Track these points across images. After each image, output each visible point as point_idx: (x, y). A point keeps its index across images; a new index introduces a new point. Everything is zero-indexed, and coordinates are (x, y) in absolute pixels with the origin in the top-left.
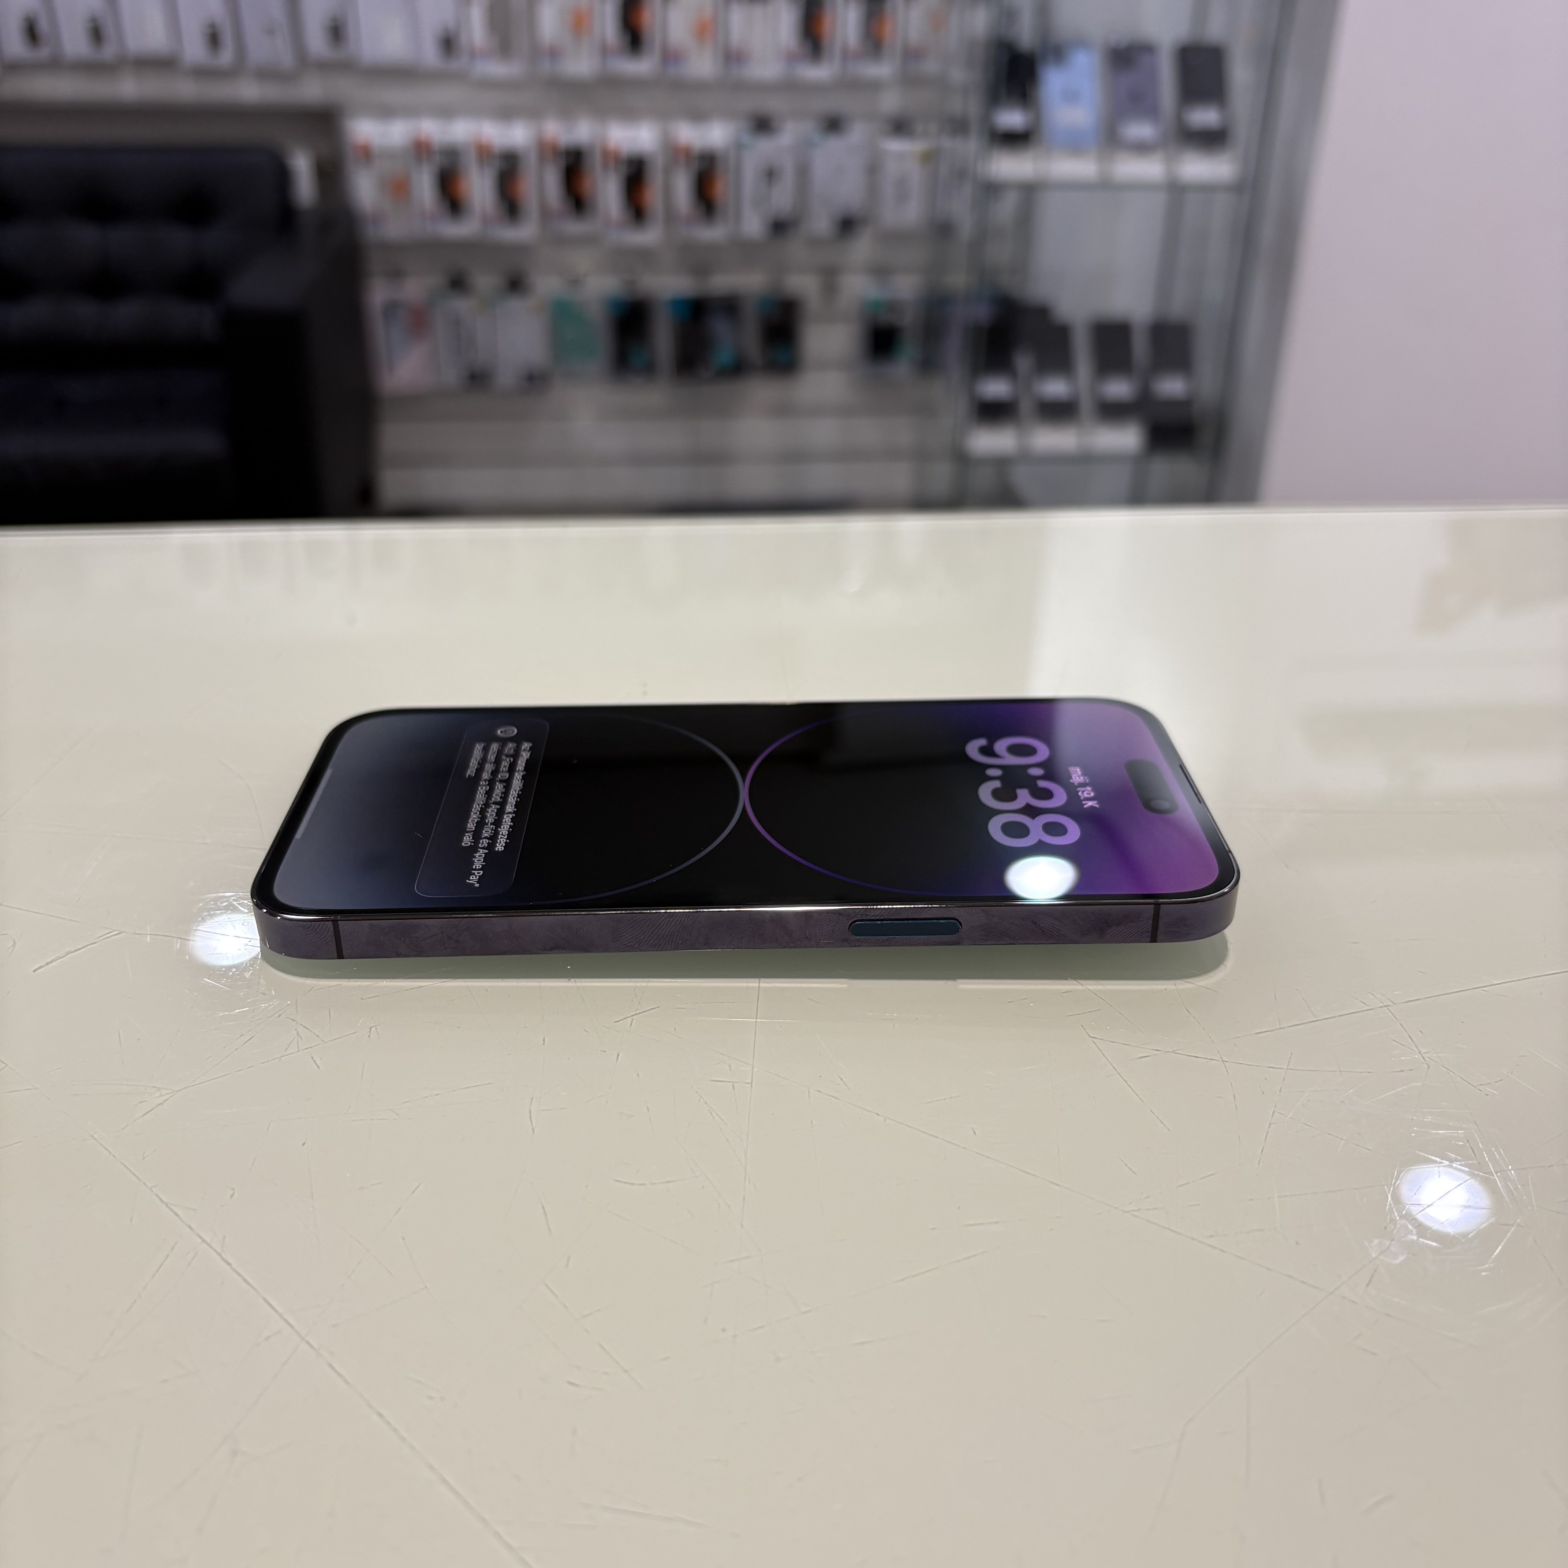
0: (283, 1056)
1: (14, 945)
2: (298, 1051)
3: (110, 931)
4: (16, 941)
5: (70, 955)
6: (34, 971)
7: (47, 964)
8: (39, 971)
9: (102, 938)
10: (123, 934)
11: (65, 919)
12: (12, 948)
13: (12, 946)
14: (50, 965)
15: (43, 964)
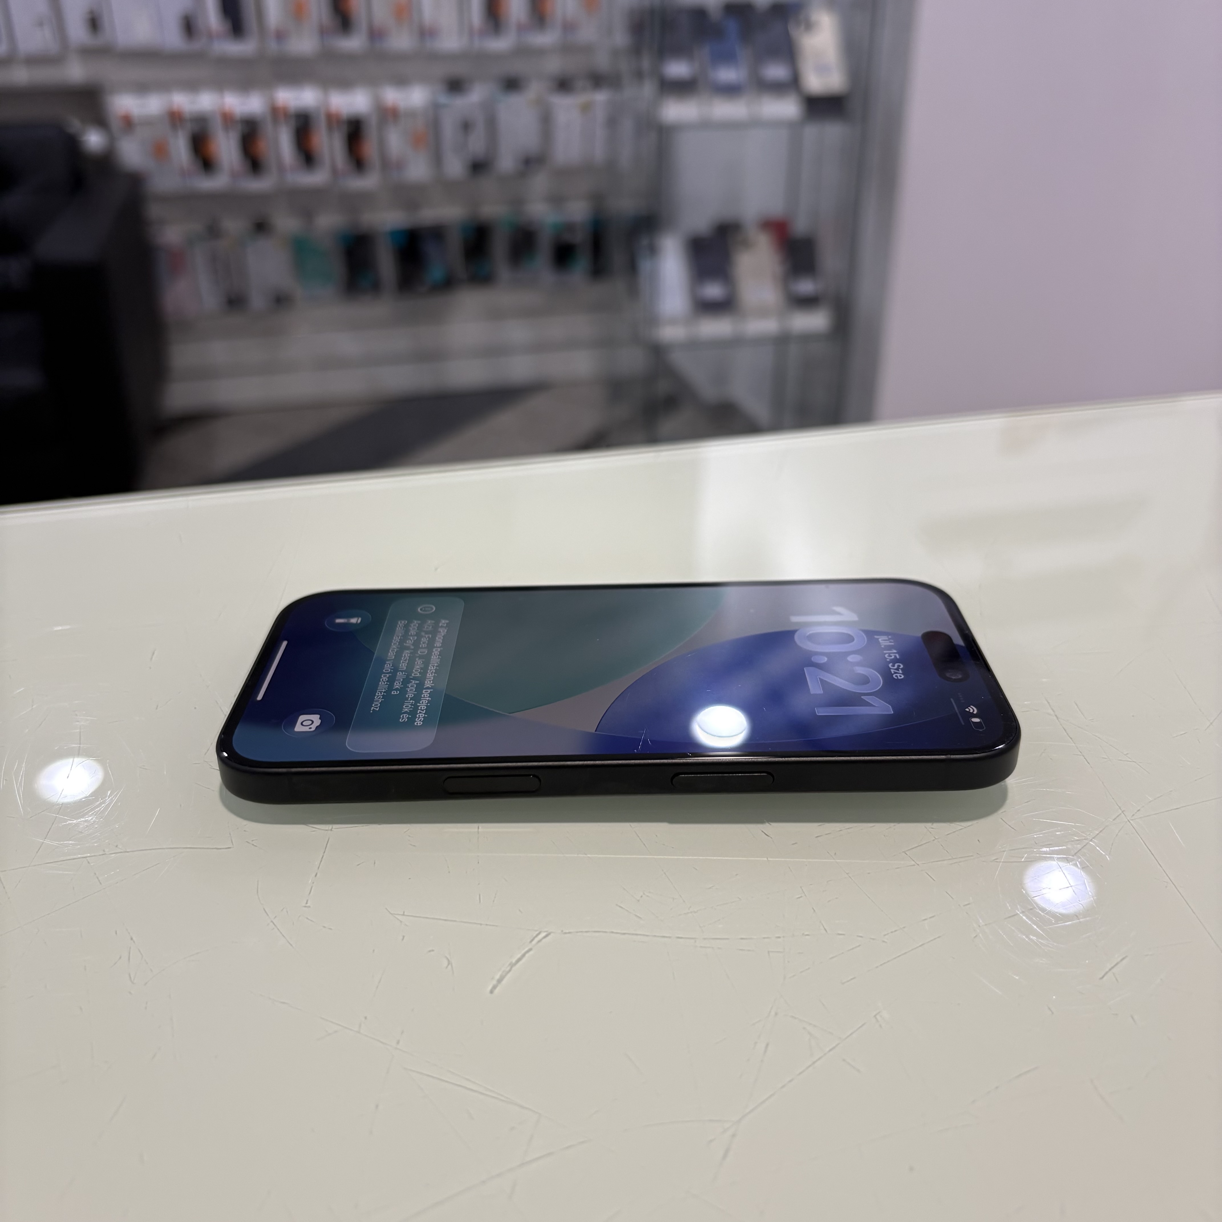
0: (814, 1063)
1: (449, 963)
2: (825, 1054)
3: (537, 932)
4: (448, 957)
5: (514, 968)
6: (492, 992)
7: (500, 981)
8: (497, 991)
9: (534, 942)
10: (552, 934)
11: (481, 924)
12: (450, 967)
13: (449, 964)
14: (504, 982)
15: (494, 982)
